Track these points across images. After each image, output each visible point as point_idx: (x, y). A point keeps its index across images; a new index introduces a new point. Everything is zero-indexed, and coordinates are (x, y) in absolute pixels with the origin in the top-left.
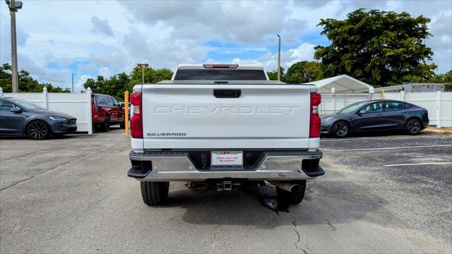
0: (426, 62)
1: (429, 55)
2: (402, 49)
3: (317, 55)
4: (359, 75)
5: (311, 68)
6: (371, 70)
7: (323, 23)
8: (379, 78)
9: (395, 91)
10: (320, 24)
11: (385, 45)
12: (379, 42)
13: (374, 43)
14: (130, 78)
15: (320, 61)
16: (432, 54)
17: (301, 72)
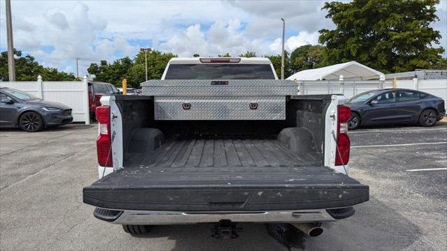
0: (434, 45)
1: (437, 38)
2: (408, 32)
3: (322, 39)
4: (364, 59)
5: (315, 52)
6: (377, 54)
7: (327, 6)
8: (385, 62)
9: (406, 78)
10: (325, 7)
11: (392, 28)
12: (385, 25)
13: (380, 26)
14: (134, 62)
15: (325, 45)
16: (440, 37)
17: (305, 55)
